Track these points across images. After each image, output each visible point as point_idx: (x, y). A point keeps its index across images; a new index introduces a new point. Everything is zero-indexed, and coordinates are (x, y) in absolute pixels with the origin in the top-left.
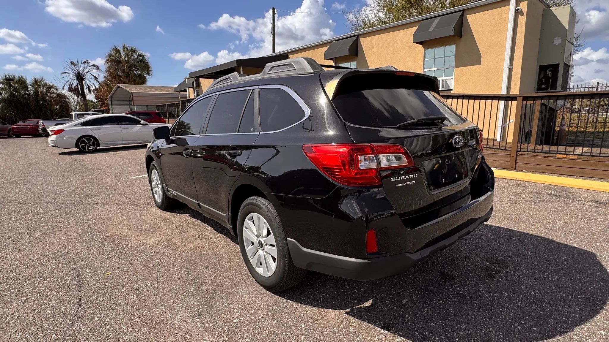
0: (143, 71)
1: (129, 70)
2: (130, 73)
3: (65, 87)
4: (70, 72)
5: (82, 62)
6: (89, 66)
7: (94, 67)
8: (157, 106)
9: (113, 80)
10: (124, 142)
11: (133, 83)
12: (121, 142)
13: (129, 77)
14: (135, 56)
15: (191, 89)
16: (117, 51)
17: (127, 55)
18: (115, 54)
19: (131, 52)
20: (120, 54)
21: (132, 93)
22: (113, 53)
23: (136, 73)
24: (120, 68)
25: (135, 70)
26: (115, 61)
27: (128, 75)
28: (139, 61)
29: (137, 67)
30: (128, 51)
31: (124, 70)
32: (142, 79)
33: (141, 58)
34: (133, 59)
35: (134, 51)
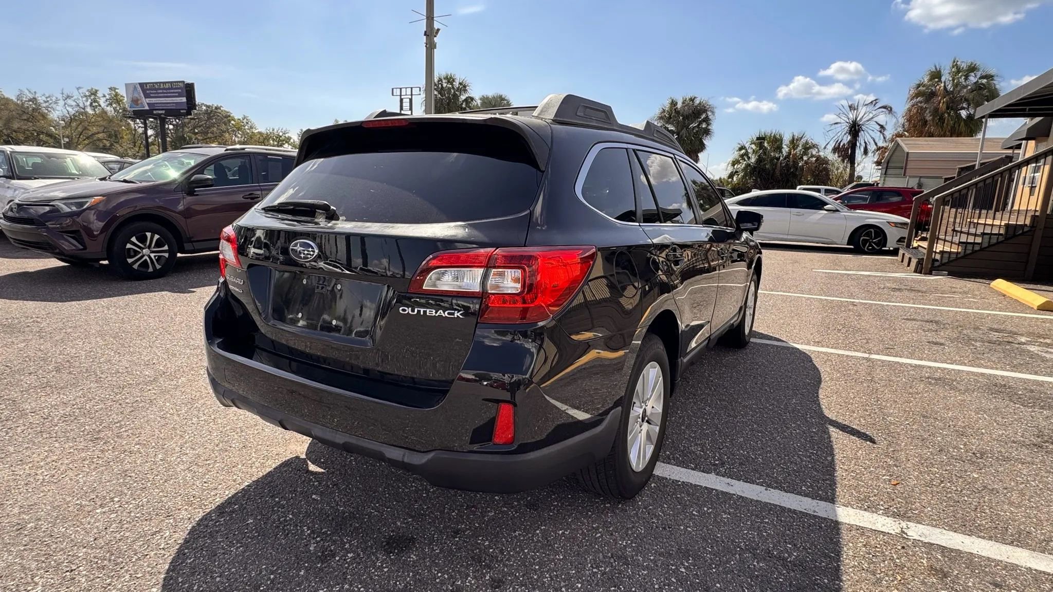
1: (948, 109)
2: (946, 115)
3: (828, 147)
4: (843, 121)
5: (866, 103)
6: (876, 108)
7: (884, 110)
8: (946, 179)
9: (913, 130)
10: (790, 237)
11: (948, 134)
12: (785, 237)
13: (943, 123)
14: (973, 79)
15: (1032, 143)
16: (936, 75)
17: (953, 80)
18: (931, 80)
19: (965, 71)
20: (940, 81)
21: (908, 153)
22: (926, 80)
23: (964, 113)
24: (929, 107)
25: (963, 108)
26: (925, 94)
27: (942, 119)
28: (978, 87)
29: (966, 100)
30: (959, 71)
31: (936, 110)
32: (971, 126)
33: (984, 81)
34: (966, 87)
35: (972, 69)
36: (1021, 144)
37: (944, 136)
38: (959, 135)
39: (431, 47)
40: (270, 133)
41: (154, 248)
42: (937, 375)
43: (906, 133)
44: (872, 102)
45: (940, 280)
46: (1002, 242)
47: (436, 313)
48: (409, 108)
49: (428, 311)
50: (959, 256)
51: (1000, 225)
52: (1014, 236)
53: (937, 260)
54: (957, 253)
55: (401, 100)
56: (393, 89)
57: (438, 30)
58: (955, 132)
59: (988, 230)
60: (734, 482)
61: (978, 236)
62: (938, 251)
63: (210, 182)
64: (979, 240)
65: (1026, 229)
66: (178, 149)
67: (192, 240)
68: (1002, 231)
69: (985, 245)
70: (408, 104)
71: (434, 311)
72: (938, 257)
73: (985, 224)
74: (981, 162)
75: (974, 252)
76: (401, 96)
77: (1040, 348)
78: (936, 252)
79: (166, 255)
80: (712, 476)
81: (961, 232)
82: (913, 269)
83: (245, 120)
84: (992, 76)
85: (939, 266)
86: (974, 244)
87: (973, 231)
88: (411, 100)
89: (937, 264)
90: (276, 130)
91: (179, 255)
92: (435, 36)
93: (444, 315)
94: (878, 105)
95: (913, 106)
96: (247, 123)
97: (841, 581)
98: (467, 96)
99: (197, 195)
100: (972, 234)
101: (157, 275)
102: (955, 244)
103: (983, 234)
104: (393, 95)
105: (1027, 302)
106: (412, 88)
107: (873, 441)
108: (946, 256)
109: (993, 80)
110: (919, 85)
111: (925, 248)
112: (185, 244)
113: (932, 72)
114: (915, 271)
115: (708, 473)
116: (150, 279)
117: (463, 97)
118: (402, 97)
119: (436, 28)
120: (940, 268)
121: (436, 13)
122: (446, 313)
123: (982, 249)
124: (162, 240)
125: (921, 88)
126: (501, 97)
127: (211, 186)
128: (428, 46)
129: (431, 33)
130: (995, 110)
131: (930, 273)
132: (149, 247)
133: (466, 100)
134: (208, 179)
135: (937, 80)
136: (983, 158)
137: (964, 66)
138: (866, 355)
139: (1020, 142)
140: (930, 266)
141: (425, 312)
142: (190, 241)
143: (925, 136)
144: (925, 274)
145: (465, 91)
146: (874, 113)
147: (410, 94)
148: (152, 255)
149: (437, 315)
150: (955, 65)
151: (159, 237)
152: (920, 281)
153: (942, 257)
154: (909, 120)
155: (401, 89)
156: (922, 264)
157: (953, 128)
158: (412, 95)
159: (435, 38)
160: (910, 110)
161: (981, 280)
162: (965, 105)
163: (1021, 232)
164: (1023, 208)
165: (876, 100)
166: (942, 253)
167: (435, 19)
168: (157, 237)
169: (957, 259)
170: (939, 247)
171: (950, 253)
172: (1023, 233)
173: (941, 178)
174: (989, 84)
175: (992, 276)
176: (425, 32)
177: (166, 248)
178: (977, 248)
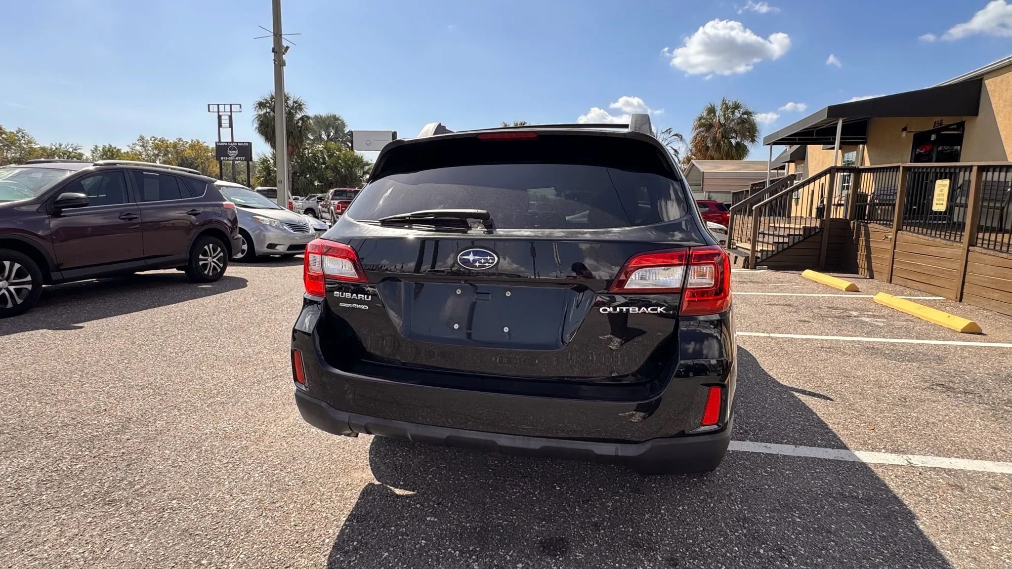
0: (744, 137)
1: (722, 137)
2: (722, 143)
5: (663, 131)
6: (671, 136)
7: (676, 137)
8: (734, 193)
9: (698, 154)
11: (725, 158)
13: (720, 149)
14: (737, 114)
15: (792, 165)
16: (712, 111)
17: (725, 115)
18: (708, 114)
19: (732, 109)
20: (715, 115)
21: (703, 172)
22: (705, 114)
23: (733, 141)
24: (710, 136)
25: (732, 137)
26: (706, 125)
27: (719, 145)
28: (742, 122)
29: (735, 131)
30: (727, 108)
31: (715, 138)
32: (740, 151)
33: (746, 116)
34: (733, 120)
35: (737, 107)
36: (784, 166)
37: (722, 159)
38: (732, 159)
39: (279, 64)
40: (57, 149)
41: (14, 279)
42: (826, 345)
43: (693, 157)
44: (667, 131)
45: (763, 273)
46: (802, 241)
47: (639, 310)
48: (228, 125)
49: (631, 309)
50: (774, 253)
51: (800, 228)
52: (810, 236)
53: (759, 258)
54: (773, 251)
55: (220, 117)
56: (209, 105)
57: (287, 48)
58: (729, 156)
59: (792, 232)
60: (768, 445)
61: (786, 237)
62: (759, 250)
63: (84, 202)
64: (786, 240)
65: (817, 230)
66: (22, 164)
67: (62, 267)
68: (802, 233)
69: (791, 244)
70: (228, 121)
71: (637, 309)
72: (759, 255)
73: (785, 228)
74: (771, 179)
75: (784, 250)
76: (218, 112)
77: (870, 319)
78: (757, 251)
79: (29, 287)
80: (748, 443)
81: (769, 235)
82: (742, 265)
83: (21, 133)
84: (751, 113)
85: (761, 262)
86: (783, 243)
87: (776, 233)
88: (230, 117)
89: (759, 260)
90: (63, 146)
91: (44, 286)
92: (284, 54)
93: (647, 312)
94: (672, 134)
95: (697, 135)
96: (23, 137)
97: (906, 505)
98: (303, 115)
99: (65, 216)
100: (776, 236)
101: (18, 311)
102: (770, 244)
103: (789, 235)
104: (209, 111)
105: (836, 286)
106: (231, 105)
107: (831, 400)
108: (765, 253)
109: (751, 116)
110: (700, 119)
111: (749, 250)
112: (52, 273)
113: (709, 108)
114: (744, 267)
115: (743, 441)
116: (9, 317)
117: (298, 116)
118: (220, 114)
119: (285, 46)
120: (761, 264)
121: (284, 30)
122: (649, 309)
123: (789, 247)
124: (25, 270)
125: (703, 121)
126: (334, 117)
127: (86, 205)
128: (276, 63)
129: (279, 50)
130: (779, 138)
131: (754, 268)
132: (8, 279)
133: (302, 119)
134: (79, 198)
135: (713, 114)
136: (771, 177)
137: (731, 104)
138: (767, 335)
139: (784, 164)
140: (754, 262)
141: (628, 310)
142: (58, 268)
143: (708, 159)
144: (752, 269)
145: (301, 109)
146: (669, 139)
147: (229, 110)
148: (12, 288)
149: (640, 312)
150: (724, 103)
151: (19, 266)
152: (753, 275)
153: (762, 255)
154: (695, 146)
155: (218, 105)
156: (748, 261)
157: (728, 153)
158: (231, 112)
159: (284, 56)
160: (695, 138)
161: (792, 272)
162: (734, 135)
163: (814, 233)
164: (799, 215)
165: (670, 129)
166: (762, 251)
167: (283, 36)
168: (17, 266)
169: (773, 255)
170: (759, 248)
171: (767, 251)
172: (816, 233)
173: (730, 193)
174: (749, 119)
175: (801, 268)
176: (273, 49)
177: (29, 278)
178: (786, 246)
